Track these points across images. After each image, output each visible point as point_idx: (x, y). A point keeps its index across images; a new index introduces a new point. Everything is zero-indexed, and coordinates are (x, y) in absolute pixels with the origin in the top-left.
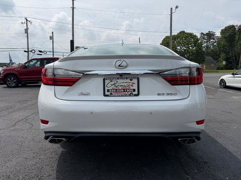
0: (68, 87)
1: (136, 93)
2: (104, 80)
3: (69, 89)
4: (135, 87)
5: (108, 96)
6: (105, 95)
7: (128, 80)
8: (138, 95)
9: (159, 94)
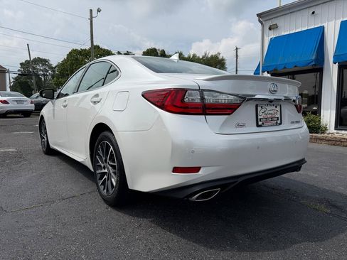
0: (227, 116)
1: (279, 122)
2: (257, 106)
3: (227, 118)
4: (279, 116)
5: (260, 126)
6: (258, 126)
7: (274, 108)
8: (281, 124)
9: (293, 122)
